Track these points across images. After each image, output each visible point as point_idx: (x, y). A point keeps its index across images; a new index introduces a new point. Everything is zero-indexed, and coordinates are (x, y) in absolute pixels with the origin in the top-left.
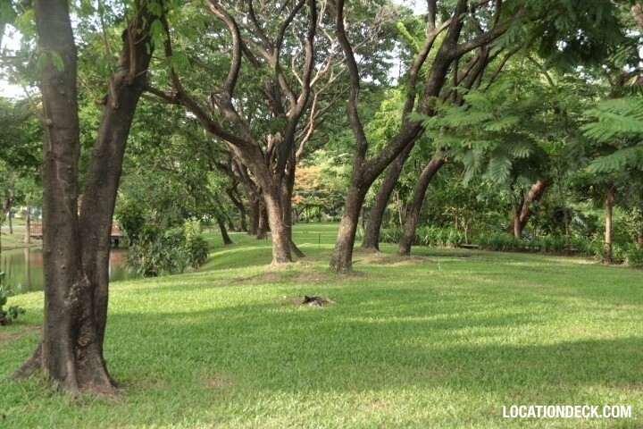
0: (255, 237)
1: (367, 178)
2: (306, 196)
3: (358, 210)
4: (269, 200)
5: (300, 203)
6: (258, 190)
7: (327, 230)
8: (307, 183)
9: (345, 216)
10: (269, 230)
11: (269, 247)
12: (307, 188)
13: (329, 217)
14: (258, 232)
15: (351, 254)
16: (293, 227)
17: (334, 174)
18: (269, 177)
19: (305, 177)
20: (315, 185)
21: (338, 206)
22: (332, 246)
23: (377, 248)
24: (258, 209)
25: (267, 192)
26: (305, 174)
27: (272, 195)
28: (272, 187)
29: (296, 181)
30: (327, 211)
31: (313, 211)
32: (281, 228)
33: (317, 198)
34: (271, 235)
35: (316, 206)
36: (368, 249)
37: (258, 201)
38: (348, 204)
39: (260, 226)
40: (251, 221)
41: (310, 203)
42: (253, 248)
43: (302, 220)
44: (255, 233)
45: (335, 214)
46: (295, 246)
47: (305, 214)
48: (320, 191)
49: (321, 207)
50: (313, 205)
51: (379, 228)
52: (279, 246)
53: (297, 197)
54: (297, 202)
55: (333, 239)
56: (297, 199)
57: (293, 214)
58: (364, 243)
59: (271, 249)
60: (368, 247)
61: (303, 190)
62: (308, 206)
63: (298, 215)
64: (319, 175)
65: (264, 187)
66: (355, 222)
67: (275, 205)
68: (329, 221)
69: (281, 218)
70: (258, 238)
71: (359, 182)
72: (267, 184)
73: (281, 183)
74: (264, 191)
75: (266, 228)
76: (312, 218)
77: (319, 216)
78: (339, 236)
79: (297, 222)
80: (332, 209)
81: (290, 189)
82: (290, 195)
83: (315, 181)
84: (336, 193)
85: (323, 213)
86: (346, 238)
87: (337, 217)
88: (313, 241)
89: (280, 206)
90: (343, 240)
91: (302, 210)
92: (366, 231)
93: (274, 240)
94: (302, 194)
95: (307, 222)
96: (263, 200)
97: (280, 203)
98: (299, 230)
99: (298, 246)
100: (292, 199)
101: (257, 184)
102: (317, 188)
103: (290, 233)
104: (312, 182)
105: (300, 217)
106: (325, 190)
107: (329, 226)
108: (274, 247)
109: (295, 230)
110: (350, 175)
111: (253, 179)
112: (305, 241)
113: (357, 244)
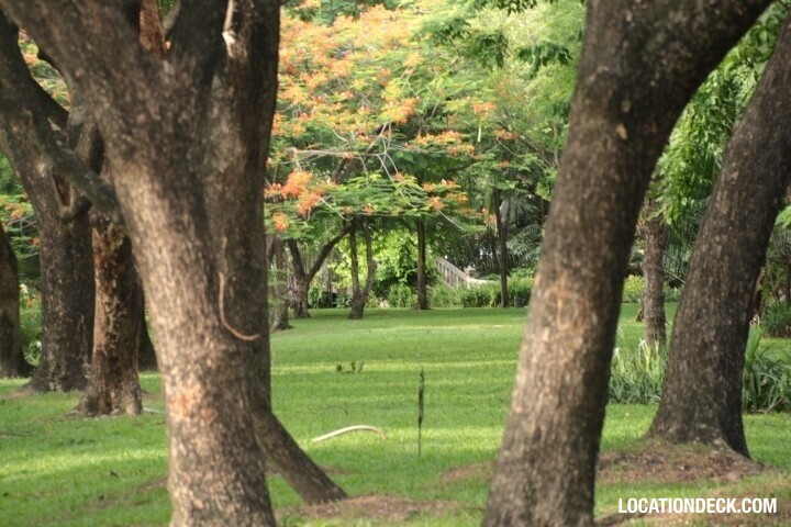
0: (74, 401)
1: (668, 64)
2: (344, 170)
3: (623, 238)
4: (143, 200)
5: (318, 214)
6: (84, 149)
7: (464, 350)
8: (352, 105)
9: (552, 276)
10: (148, 358)
11: (153, 453)
12: (353, 130)
13: (474, 283)
14: (92, 370)
15: (588, 478)
16: (278, 341)
17: (490, 48)
18: (137, 76)
19: (340, 68)
20: (395, 112)
21: (522, 223)
22: (488, 438)
23: (737, 441)
24: (86, 250)
25: (129, 154)
26: (338, 53)
27: (157, 171)
28: (153, 128)
29: (291, 91)
30: (464, 253)
31: (389, 252)
32: (213, 348)
33: (405, 181)
34: (159, 393)
35: (401, 222)
36: (687, 451)
37: (83, 208)
38: (564, 211)
39: (99, 338)
40: (48, 317)
41: (372, 207)
42: (64, 461)
43: (329, 300)
44: (72, 381)
45: (507, 264)
46: (286, 440)
47: (344, 272)
48: (421, 142)
49: (426, 228)
50: (386, 222)
51: (743, 332)
52: (202, 443)
53: (298, 177)
54: (300, 206)
55: (492, 400)
56: (303, 187)
57: (279, 275)
58: (663, 416)
59: (163, 464)
60: (683, 437)
61: (329, 140)
62: (360, 227)
63: (304, 277)
64: (413, 59)
65: (112, 130)
66: (606, 305)
67: (177, 226)
68: (476, 302)
69: (212, 292)
70: (93, 407)
71: (624, 87)
72: (126, 112)
73: (204, 104)
74: (112, 153)
75: (135, 349)
76: (382, 288)
77: (420, 279)
78: (521, 379)
79: (301, 314)
80: (489, 240)
81: (256, 138)
82: (256, 169)
83: (393, 89)
84: (508, 151)
85: (443, 265)
86: (561, 391)
87: (517, 279)
88: (386, 413)
89: (202, 231)
90: (544, 400)
91: (327, 250)
92: (674, 355)
93: (177, 415)
94: (324, 164)
95: (358, 311)
96: (110, 199)
97: (200, 214)
98: (312, 358)
99: (304, 444)
100: (271, 191)
101: (76, 116)
102: (406, 130)
103: (264, 376)
104: (375, 94)
105: (318, 284)
106: (450, 141)
107: (474, 329)
108: (176, 450)
109: (293, 356)
110: (574, 48)
111: (57, 87)
112: (349, 414)
113: (623, 425)
